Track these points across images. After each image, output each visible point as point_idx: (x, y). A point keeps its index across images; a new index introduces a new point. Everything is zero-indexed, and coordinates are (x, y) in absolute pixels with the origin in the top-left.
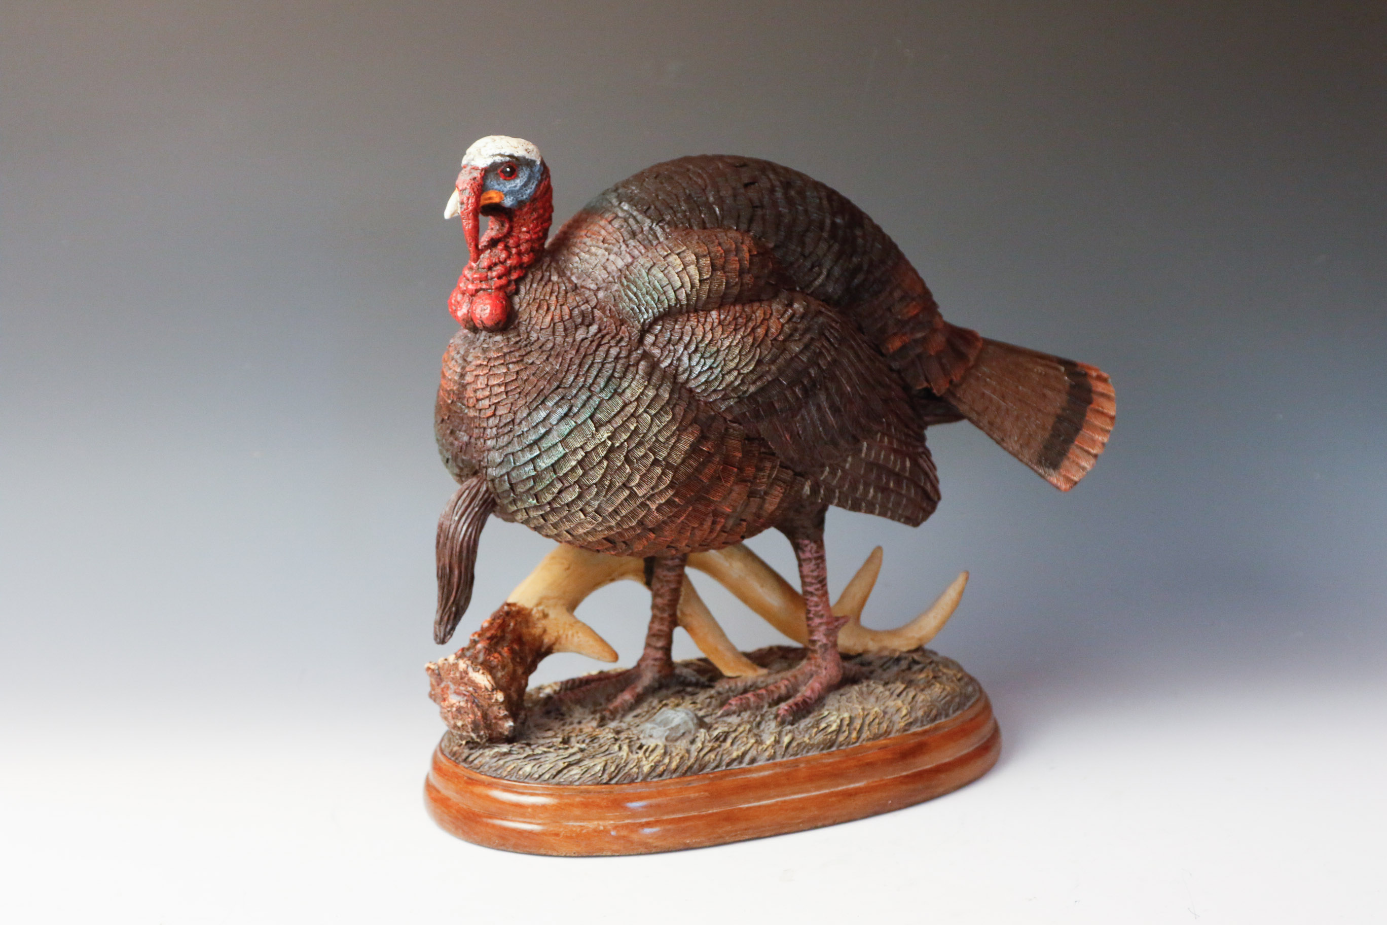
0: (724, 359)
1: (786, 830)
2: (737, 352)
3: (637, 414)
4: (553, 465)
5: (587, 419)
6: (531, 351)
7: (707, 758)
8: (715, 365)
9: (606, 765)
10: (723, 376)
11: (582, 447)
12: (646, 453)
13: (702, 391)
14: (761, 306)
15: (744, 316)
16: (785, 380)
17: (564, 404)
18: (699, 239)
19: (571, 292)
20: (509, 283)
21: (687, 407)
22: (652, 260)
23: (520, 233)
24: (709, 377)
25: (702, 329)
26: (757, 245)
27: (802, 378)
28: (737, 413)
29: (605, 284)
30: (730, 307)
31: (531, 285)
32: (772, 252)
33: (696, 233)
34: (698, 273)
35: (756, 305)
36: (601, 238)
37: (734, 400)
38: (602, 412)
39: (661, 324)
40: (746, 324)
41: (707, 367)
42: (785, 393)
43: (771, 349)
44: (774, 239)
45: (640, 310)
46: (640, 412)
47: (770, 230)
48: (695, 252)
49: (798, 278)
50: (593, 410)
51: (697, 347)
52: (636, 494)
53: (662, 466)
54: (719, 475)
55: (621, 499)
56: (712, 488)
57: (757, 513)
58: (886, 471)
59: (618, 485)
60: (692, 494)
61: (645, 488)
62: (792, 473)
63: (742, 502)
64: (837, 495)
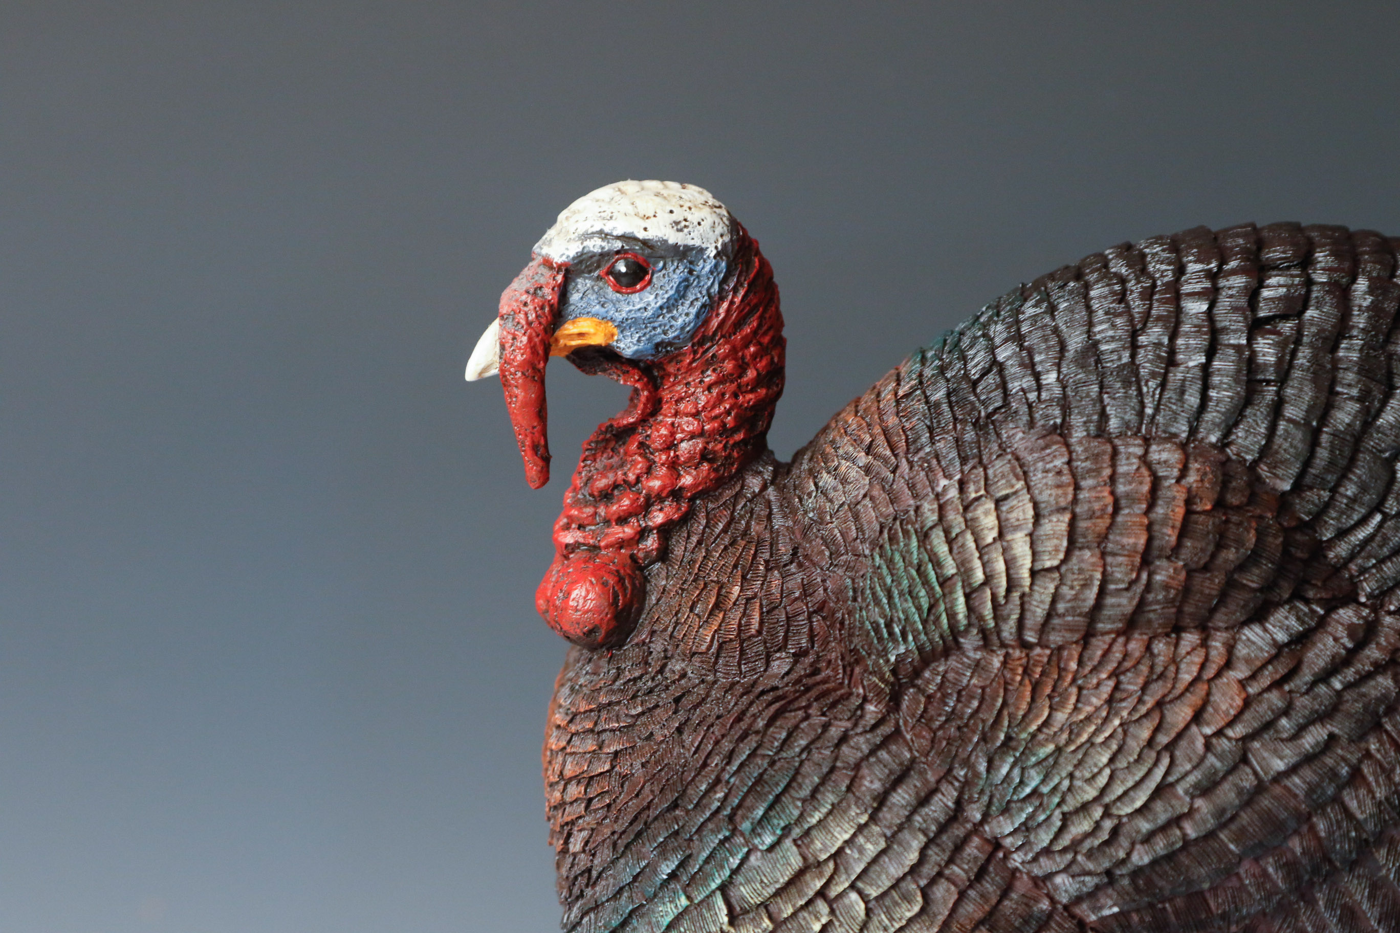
0: (1071, 776)
2: (1105, 759)
3: (833, 892)
5: (713, 892)
8: (1045, 789)
10: (1065, 817)
13: (1018, 849)
14: (1204, 644)
15: (1144, 669)
16: (1235, 841)
17: (674, 850)
18: (1069, 463)
19: (777, 567)
20: (642, 534)
21: (971, 886)
22: (941, 508)
23: (676, 414)
24: (1031, 817)
25: (1028, 694)
26: (1225, 483)
27: (1286, 838)
28: (1106, 912)
29: (850, 557)
30: (1114, 640)
31: (699, 543)
32: (1283, 502)
33: (1068, 445)
34: (1029, 552)
35: (1190, 639)
36: (868, 439)
37: (1096, 880)
38: (748, 881)
39: (941, 669)
40: (1144, 688)
41: (1028, 790)
42: (1238, 874)
43: (1202, 759)
44: (1294, 470)
45: (891, 633)
46: (840, 889)
47: (1286, 445)
48: (1040, 498)
49: (1363, 570)
50: (728, 873)
51: (1009, 738)
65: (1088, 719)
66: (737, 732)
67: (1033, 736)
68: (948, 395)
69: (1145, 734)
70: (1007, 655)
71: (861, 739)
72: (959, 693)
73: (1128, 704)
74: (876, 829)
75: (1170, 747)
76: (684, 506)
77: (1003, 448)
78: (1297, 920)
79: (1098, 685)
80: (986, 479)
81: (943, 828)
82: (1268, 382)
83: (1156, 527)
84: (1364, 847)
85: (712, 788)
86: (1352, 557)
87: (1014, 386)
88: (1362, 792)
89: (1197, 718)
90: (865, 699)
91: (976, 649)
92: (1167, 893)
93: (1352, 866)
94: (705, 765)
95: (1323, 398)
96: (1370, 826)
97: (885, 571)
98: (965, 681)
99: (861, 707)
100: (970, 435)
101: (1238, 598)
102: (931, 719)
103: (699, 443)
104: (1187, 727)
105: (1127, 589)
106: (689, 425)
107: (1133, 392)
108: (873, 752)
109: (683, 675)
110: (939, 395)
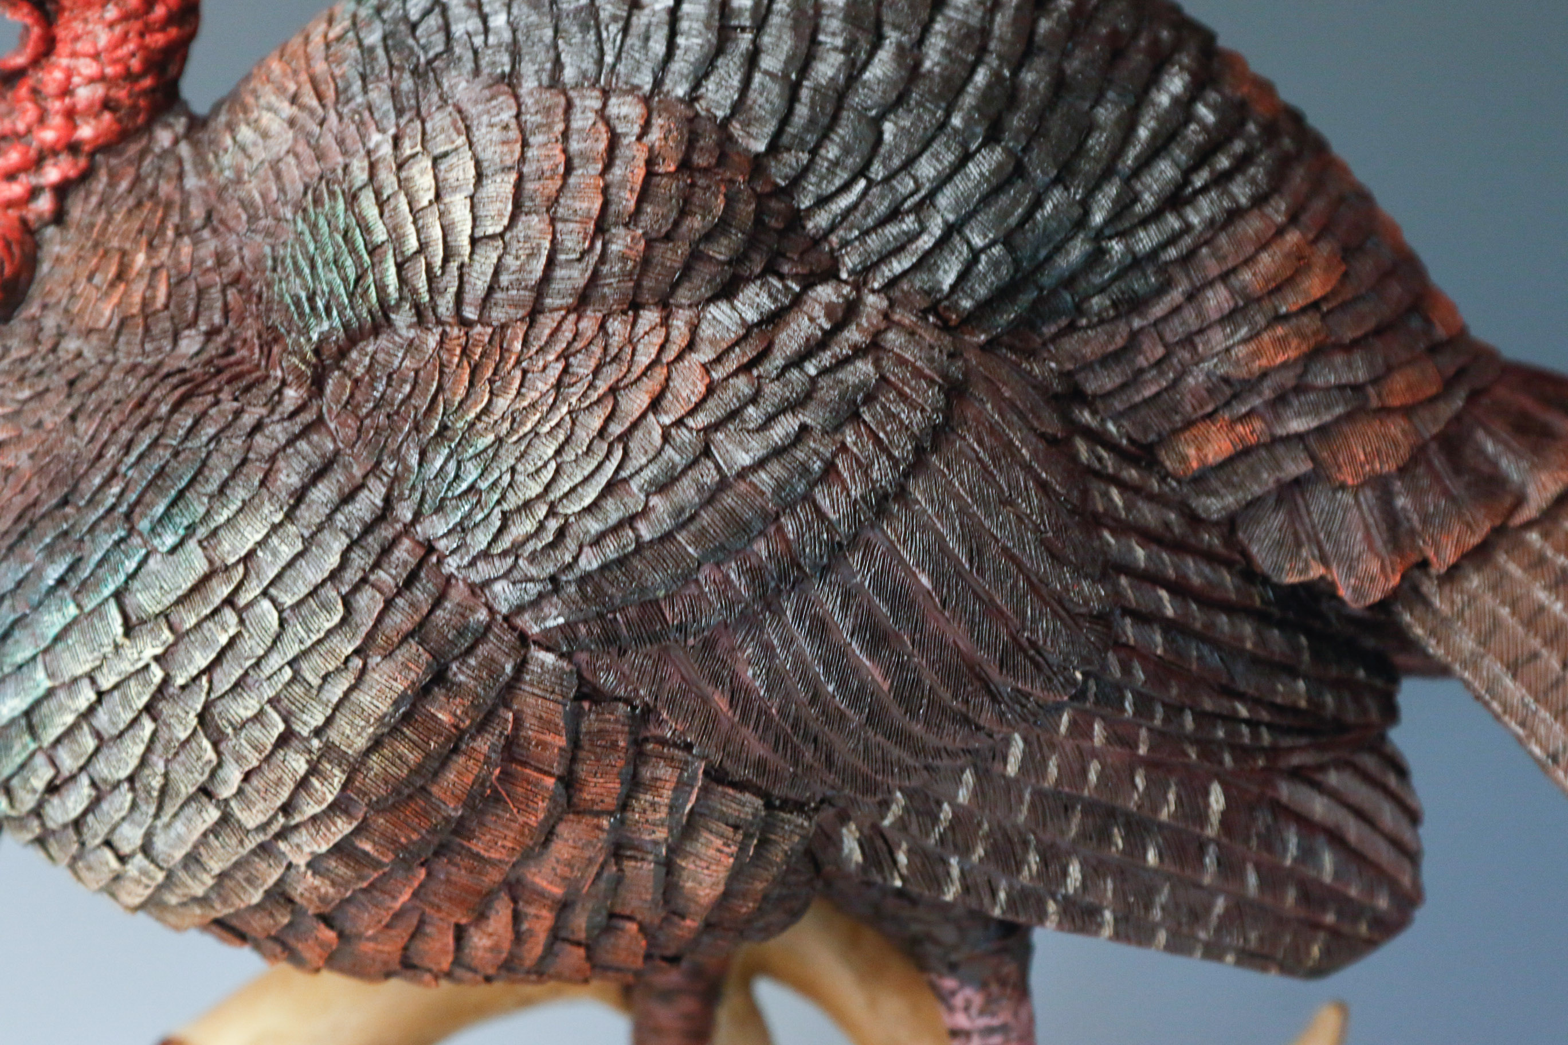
0: (513, 470)
2: (550, 452)
3: (242, 600)
4: (28, 714)
5: (106, 600)
6: (47, 390)
8: (483, 485)
10: (506, 516)
11: (90, 677)
12: (262, 711)
13: (453, 552)
14: (665, 322)
15: (597, 350)
16: (695, 543)
17: (63, 553)
18: (518, 116)
19: (188, 232)
20: (34, 193)
21: (399, 594)
22: (372, 167)
23: (74, 55)
24: (468, 516)
25: (466, 377)
26: (691, 142)
27: (750, 541)
28: (551, 623)
29: (269, 222)
30: (564, 318)
31: (100, 204)
32: (757, 164)
33: (516, 97)
34: (469, 217)
35: (650, 317)
36: (292, 87)
37: (539, 587)
38: (146, 588)
39: (370, 349)
40: (596, 372)
41: (464, 486)
42: (697, 581)
43: (660, 452)
44: (770, 128)
45: (313, 308)
46: (250, 596)
47: (761, 100)
48: (482, 156)
49: (845, 243)
50: (122, 578)
51: (444, 427)
52: (238, 821)
53: (310, 752)
54: (495, 791)
55: (202, 828)
56: (482, 824)
57: (666, 902)
58: (1121, 820)
59: (186, 788)
60: (415, 837)
61: (261, 805)
62: (759, 802)
63: (595, 869)
64: (955, 872)
65: (533, 405)
66: (137, 419)
67: (472, 425)
68: (385, 38)
69: (597, 424)
70: (444, 334)
71: (278, 428)
72: (390, 376)
73: (579, 389)
74: (291, 529)
75: (624, 438)
76: (82, 162)
77: (444, 100)
78: (762, 632)
79: (545, 368)
80: (424, 133)
81: (368, 529)
82: (743, 29)
83: (613, 190)
84: (837, 551)
85: (107, 482)
86: (833, 228)
87: (458, 30)
88: (836, 489)
89: (655, 405)
90: (284, 383)
91: (410, 327)
92: (618, 601)
93: (825, 571)
94: (100, 456)
95: (804, 46)
96: (843, 528)
97: (308, 237)
98: (396, 363)
99: (279, 392)
100: (407, 84)
101: (704, 272)
102: (358, 406)
103: (99, 91)
104: (643, 416)
105: (579, 260)
106: (88, 68)
107: (592, 36)
108: (291, 442)
109: (79, 355)
110: (373, 37)
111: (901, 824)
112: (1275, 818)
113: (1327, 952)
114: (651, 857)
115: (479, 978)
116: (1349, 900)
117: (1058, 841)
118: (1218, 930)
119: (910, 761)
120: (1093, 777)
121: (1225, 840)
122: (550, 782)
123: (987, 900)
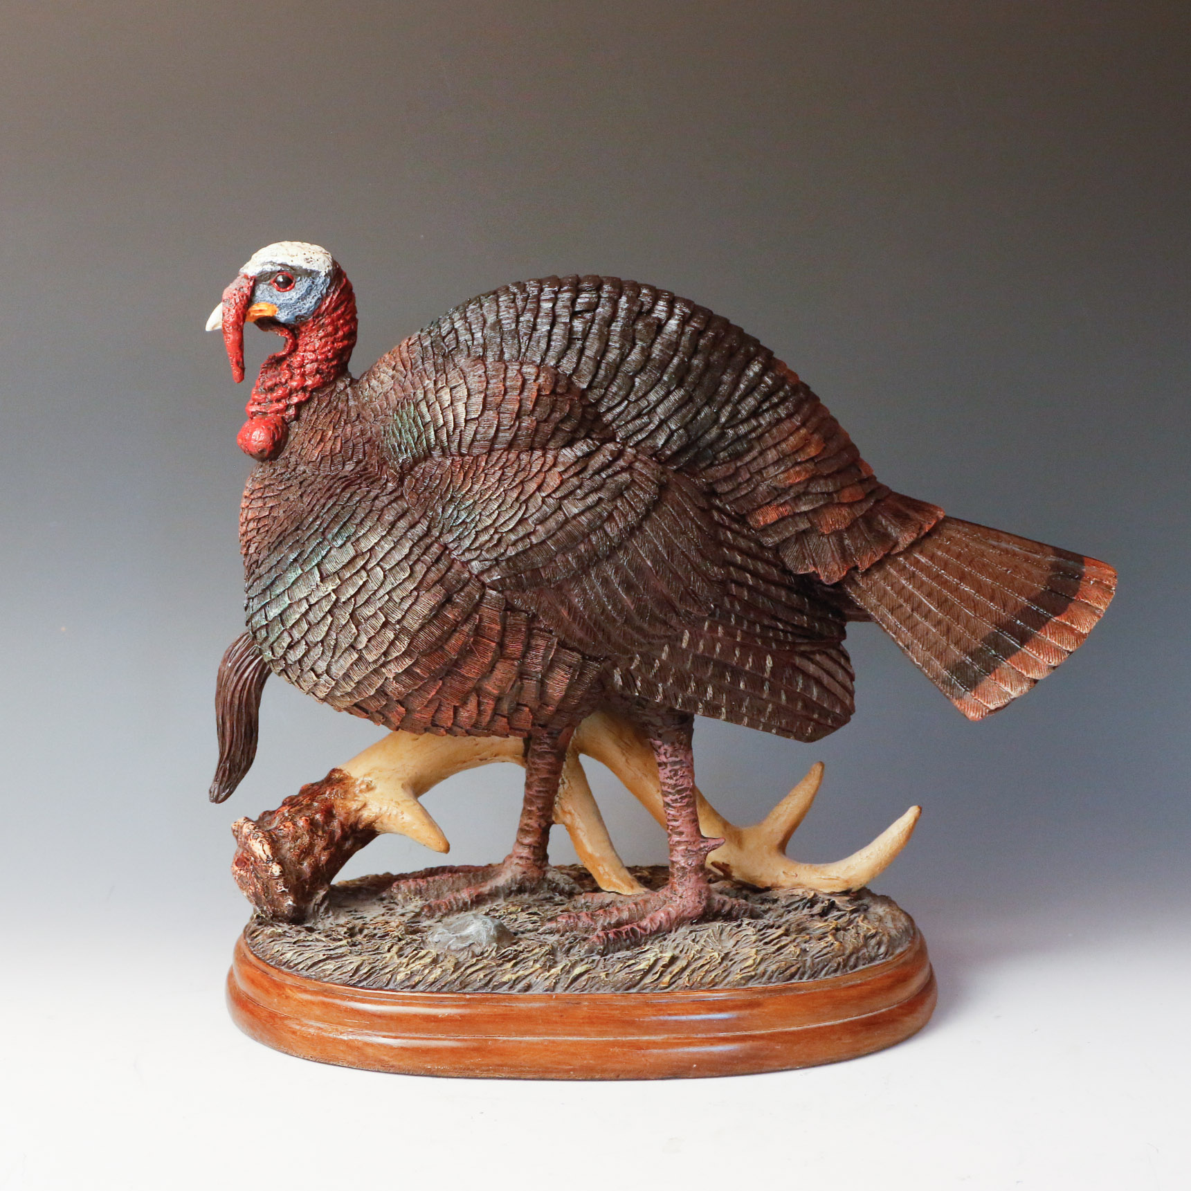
0: (480, 514)
1: (553, 1076)
2: (496, 507)
3: (369, 567)
4: (280, 615)
5: (314, 567)
6: (291, 486)
7: (475, 975)
8: (468, 520)
9: (361, 965)
10: (477, 533)
11: (306, 598)
12: (376, 613)
13: (455, 549)
14: (544, 455)
15: (516, 466)
16: (554, 545)
17: (296, 548)
18: (485, 372)
19: (350, 423)
20: (287, 407)
21: (433, 566)
22: (425, 393)
23: (305, 351)
24: (462, 533)
25: (462, 477)
26: (556, 383)
27: (578, 544)
28: (495, 578)
29: (383, 417)
30: (503, 453)
31: (314, 412)
32: (583, 393)
33: (485, 365)
34: (464, 411)
35: (538, 453)
36: (394, 363)
37: (490, 563)
38: (330, 562)
39: (423, 466)
40: (515, 475)
41: (460, 521)
42: (555, 561)
43: (541, 507)
44: (589, 378)
45: (400, 449)
46: (372, 565)
47: (585, 368)
48: (470, 387)
49: (619, 427)
50: (320, 558)
51: (452, 497)
52: (366, 659)
53: (395, 630)
54: (471, 648)
55: (351, 662)
56: (465, 662)
57: (541, 699)
58: (730, 669)
59: (345, 645)
60: (437, 667)
61: (375, 652)
62: (580, 656)
63: (511, 683)
64: (661, 690)
65: (489, 488)
66: (328, 494)
67: (464, 496)
68: (432, 343)
69: (515, 495)
70: (453, 460)
71: (385, 498)
72: (431, 477)
73: (508, 481)
74: (389, 538)
75: (526, 501)
76: (307, 395)
77: (455, 366)
78: (582, 583)
79: (494, 473)
80: (447, 379)
81: (421, 539)
82: (578, 339)
83: (523, 401)
84: (613, 550)
85: (315, 520)
86: (614, 421)
87: (462, 339)
88: (613, 524)
89: (539, 488)
90: (387, 481)
91: (439, 457)
92: (522, 569)
93: (608, 558)
94: (312, 510)
95: (603, 346)
96: (616, 540)
97: (398, 421)
98: (434, 471)
99: (385, 484)
100: (440, 360)
101: (560, 435)
102: (418, 489)
103: (315, 365)
104: (534, 493)
105: (509, 429)
106: (311, 356)
107: (516, 341)
108: (390, 503)
109: (304, 472)
110: (427, 343)
111: (638, 668)
112: (793, 672)
113: (814, 730)
114: (534, 679)
115: (463, 731)
116: (824, 708)
117: (703, 677)
118: (769, 718)
119: (642, 640)
120: (718, 650)
121: (772, 680)
122: (493, 645)
123: (673, 702)
